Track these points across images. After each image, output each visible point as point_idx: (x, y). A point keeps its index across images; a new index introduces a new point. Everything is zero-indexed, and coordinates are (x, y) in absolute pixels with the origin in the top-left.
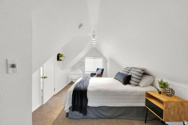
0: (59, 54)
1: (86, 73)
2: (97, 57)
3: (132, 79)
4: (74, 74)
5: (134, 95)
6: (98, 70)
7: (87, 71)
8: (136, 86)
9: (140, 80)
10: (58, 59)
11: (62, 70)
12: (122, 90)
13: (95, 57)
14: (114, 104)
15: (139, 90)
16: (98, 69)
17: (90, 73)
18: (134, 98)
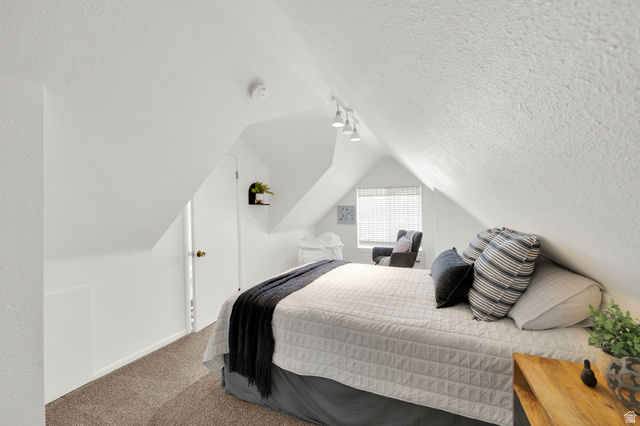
0: (253, 186)
1: (359, 246)
2: (398, 187)
3: (479, 284)
4: (311, 249)
5: (456, 359)
6: (403, 238)
7: (363, 239)
8: (498, 318)
9: (523, 292)
10: (252, 200)
11: (269, 233)
12: (405, 328)
13: (393, 188)
14: (366, 379)
15: (488, 343)
16: (402, 234)
17: (372, 247)
18: (456, 375)
